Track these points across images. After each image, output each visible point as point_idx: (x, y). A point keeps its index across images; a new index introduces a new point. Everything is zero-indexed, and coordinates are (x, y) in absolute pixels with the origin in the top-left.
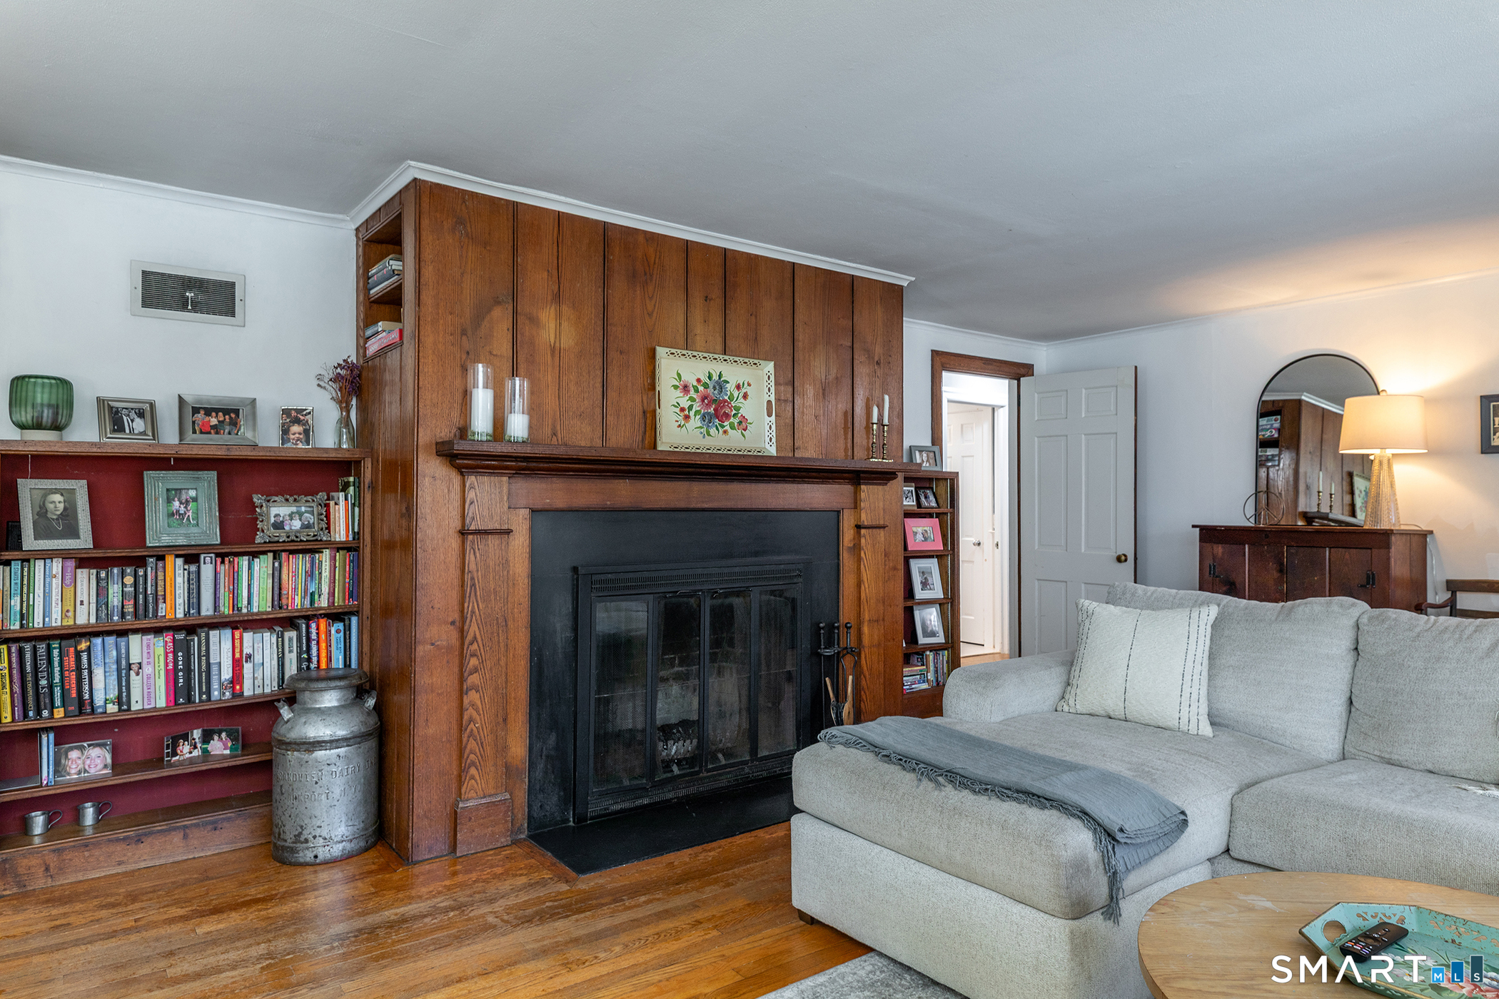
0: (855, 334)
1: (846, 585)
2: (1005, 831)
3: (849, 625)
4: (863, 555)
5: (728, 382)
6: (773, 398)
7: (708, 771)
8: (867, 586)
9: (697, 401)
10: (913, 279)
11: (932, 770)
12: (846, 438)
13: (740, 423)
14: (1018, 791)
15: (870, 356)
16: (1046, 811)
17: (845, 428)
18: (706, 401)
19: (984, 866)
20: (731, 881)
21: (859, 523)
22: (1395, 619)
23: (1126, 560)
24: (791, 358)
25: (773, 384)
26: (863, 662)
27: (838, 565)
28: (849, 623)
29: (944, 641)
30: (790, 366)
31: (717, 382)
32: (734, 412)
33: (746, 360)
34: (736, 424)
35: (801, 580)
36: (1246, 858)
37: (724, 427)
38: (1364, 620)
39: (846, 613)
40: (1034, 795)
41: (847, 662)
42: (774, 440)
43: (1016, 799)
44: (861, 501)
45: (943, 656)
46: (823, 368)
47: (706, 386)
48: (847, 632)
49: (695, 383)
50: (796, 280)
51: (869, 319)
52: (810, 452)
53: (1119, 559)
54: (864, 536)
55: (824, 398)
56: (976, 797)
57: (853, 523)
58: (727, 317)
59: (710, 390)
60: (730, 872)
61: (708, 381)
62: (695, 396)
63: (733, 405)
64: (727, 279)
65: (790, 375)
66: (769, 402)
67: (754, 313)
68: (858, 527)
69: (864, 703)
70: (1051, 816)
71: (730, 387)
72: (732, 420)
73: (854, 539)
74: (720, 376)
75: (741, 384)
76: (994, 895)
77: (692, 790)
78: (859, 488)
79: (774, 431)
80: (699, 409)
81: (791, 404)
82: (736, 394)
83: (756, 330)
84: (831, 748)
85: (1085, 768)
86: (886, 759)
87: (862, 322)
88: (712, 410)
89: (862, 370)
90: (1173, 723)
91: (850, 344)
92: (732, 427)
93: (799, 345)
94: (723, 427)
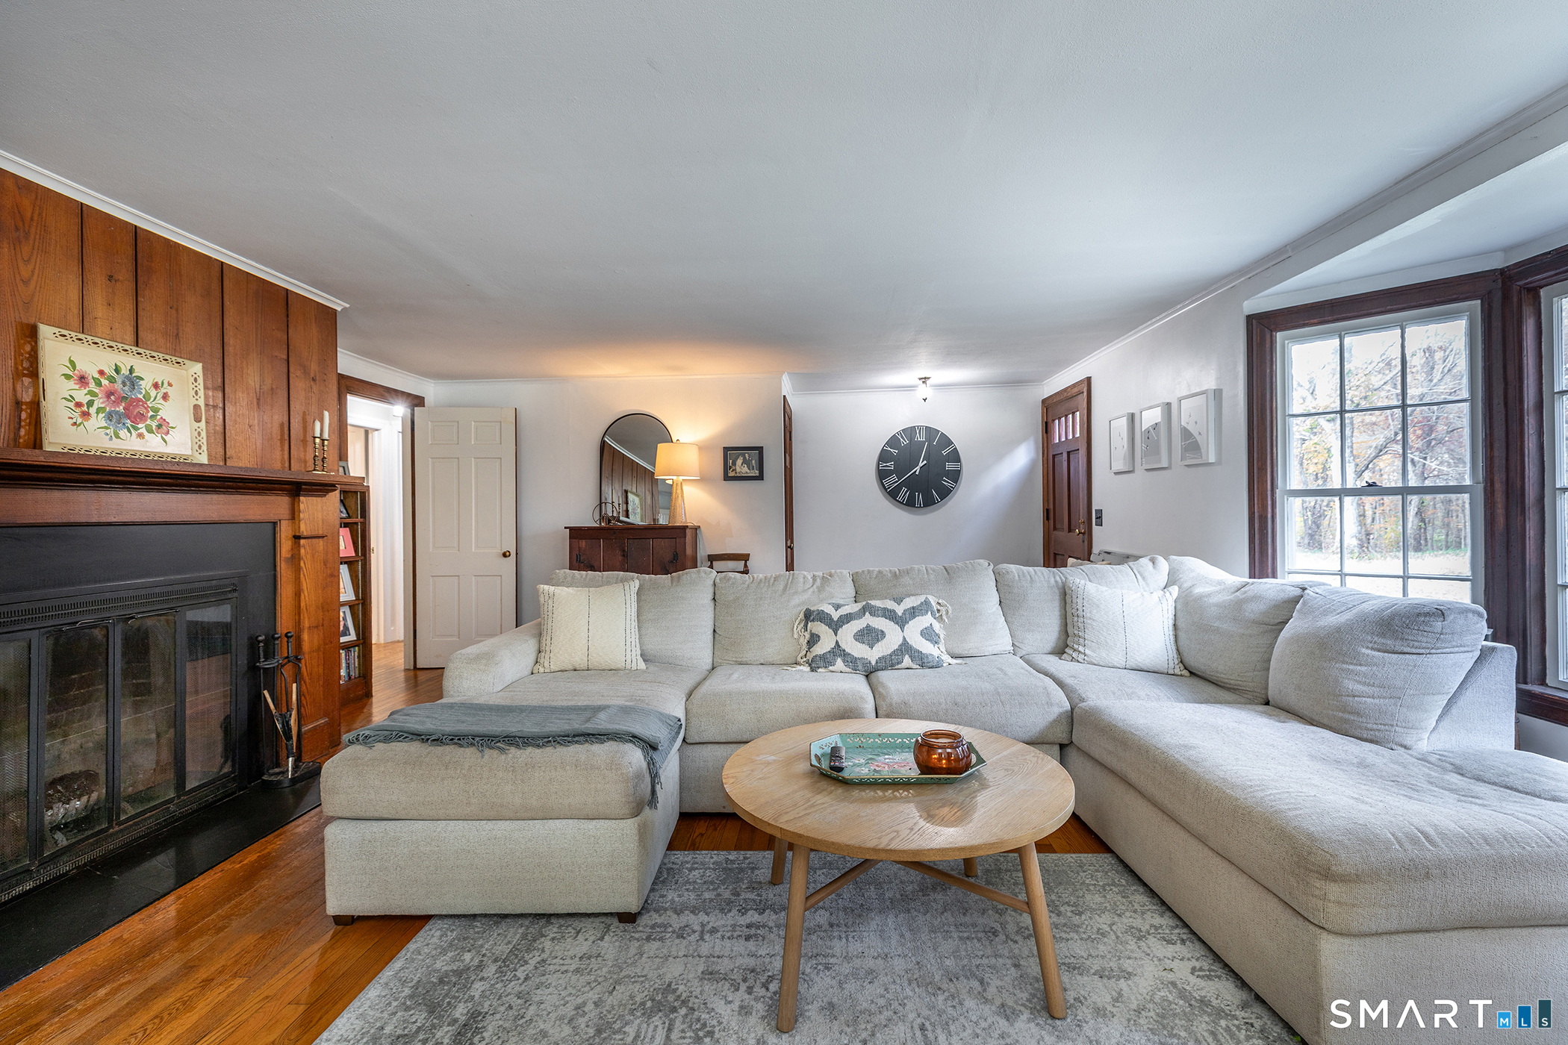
0: (291, 347)
1: (284, 596)
2: (579, 768)
3: (289, 635)
4: (302, 564)
5: (143, 379)
6: (201, 403)
7: (120, 824)
8: (306, 594)
9: (100, 396)
10: (348, 306)
11: (488, 740)
12: (283, 450)
13: (159, 426)
14: (574, 736)
15: (305, 370)
16: (606, 744)
17: (282, 440)
18: (112, 397)
19: (560, 801)
20: (220, 924)
21: (297, 534)
22: (734, 578)
23: (510, 555)
24: (220, 361)
25: (201, 387)
26: (304, 669)
27: (275, 576)
28: (288, 633)
29: (355, 639)
30: (220, 368)
31: (127, 377)
32: (151, 413)
33: (167, 357)
34: (154, 427)
35: (236, 594)
36: (698, 741)
37: (139, 429)
38: (718, 580)
39: (284, 623)
40: (589, 735)
41: (287, 671)
42: (204, 447)
43: (577, 742)
44: (299, 511)
45: (354, 652)
46: (257, 379)
47: (112, 380)
48: (288, 642)
49: (97, 376)
50: (224, 280)
51: (304, 337)
52: (244, 460)
53: (505, 555)
54: (304, 546)
55: (259, 408)
56: (541, 750)
57: (290, 534)
58: (139, 304)
59: (118, 386)
60: (213, 916)
61: (114, 374)
62: (97, 391)
63: (150, 405)
64: (139, 261)
65: (220, 380)
66: (196, 407)
67: (175, 306)
68: (297, 538)
69: (304, 707)
70: (609, 746)
71: (146, 385)
72: (149, 422)
73: (292, 549)
74: (131, 370)
75: (160, 383)
76: (570, 821)
77: (97, 853)
78: (297, 500)
79: (205, 438)
80: (103, 406)
81: (221, 411)
82: (153, 393)
83: (177, 325)
84: (370, 748)
85: (608, 707)
86: (435, 742)
87: (297, 336)
88: (121, 409)
89: (299, 385)
90: (621, 665)
91: (285, 357)
92: (150, 430)
93: (230, 349)
94: (136, 429)
